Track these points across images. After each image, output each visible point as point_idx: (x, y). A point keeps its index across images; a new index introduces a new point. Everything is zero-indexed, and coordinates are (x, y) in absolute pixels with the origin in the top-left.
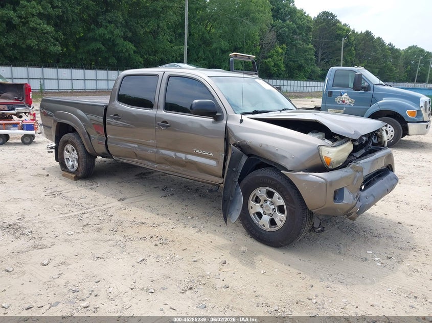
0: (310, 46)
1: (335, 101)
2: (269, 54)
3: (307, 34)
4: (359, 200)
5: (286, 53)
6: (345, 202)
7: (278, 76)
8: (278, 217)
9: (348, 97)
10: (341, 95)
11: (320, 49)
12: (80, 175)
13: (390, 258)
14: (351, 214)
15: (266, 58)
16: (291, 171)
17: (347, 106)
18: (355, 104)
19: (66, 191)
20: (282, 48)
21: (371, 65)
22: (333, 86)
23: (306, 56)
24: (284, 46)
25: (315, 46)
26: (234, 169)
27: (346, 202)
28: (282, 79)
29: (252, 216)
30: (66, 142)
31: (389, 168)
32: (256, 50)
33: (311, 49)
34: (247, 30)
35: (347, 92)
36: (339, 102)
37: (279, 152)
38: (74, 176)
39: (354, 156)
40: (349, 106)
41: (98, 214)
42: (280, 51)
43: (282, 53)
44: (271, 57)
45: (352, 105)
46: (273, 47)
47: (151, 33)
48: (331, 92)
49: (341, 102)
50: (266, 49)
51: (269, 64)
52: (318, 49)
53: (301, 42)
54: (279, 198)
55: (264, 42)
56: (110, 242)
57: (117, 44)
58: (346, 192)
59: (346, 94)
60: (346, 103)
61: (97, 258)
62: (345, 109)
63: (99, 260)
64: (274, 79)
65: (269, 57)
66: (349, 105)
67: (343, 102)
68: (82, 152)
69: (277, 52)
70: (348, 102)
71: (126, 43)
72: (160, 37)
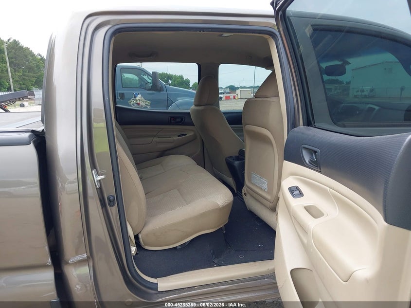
9: (142, 99)
10: (135, 97)
18: (151, 105)
21: (26, 73)
22: (122, 87)
35: (141, 94)
36: (133, 104)
45: (149, 107)
49: (135, 105)
59: (140, 96)
60: (142, 106)
66: (145, 107)
67: (138, 104)
70: (143, 104)
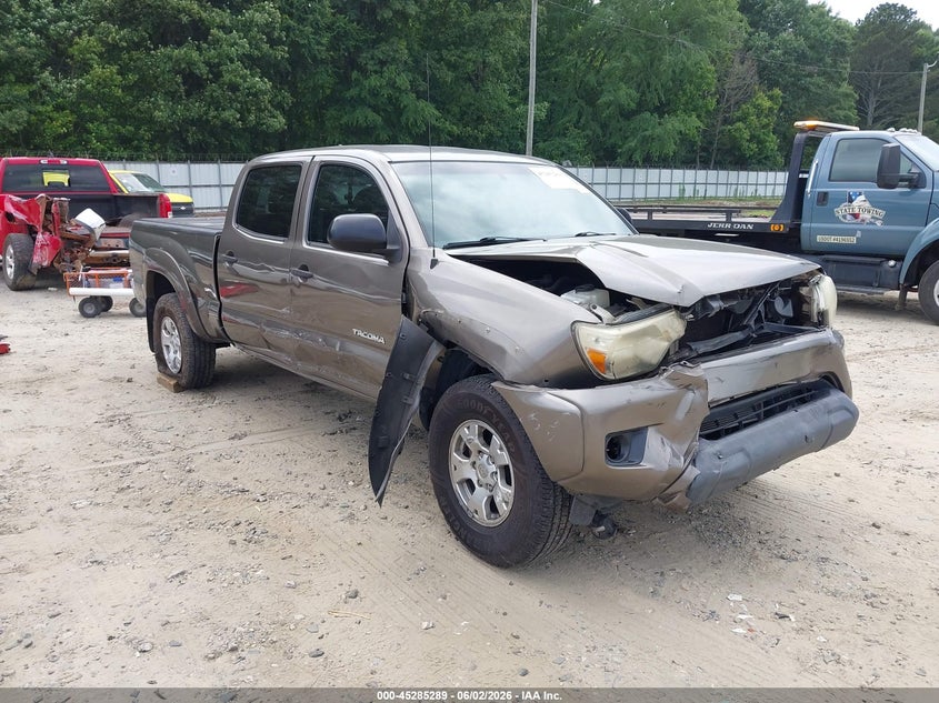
0: (846, 88)
1: (834, 215)
2: (738, 114)
3: (835, 61)
4: (694, 462)
5: (781, 109)
6: (645, 465)
7: (759, 162)
8: (500, 494)
9: (867, 205)
10: (851, 201)
11: (871, 95)
12: (184, 381)
13: (783, 617)
14: (673, 495)
15: (732, 123)
16: (511, 383)
17: (865, 227)
18: (885, 220)
19: (140, 415)
20: (771, 98)
22: (830, 180)
23: (832, 111)
24: (777, 91)
25: (858, 88)
26: (407, 376)
27: (648, 466)
28: (771, 170)
29: (457, 488)
30: (164, 313)
31: (832, 382)
32: (706, 106)
33: (847, 95)
34: (685, 59)
35: (865, 193)
36: (844, 217)
37: (492, 338)
38: (173, 382)
39: (691, 349)
40: (871, 227)
41: (163, 466)
42: (767, 104)
43: (771, 109)
44: (743, 119)
45: (879, 223)
46: (748, 96)
47: (470, 80)
48: (826, 194)
49: (849, 217)
50: (732, 102)
51: (737, 135)
52: (867, 95)
53: (821, 80)
54: (501, 449)
55: (726, 86)
56: (147, 530)
57: (405, 107)
58: (653, 439)
59: (862, 197)
60: (863, 220)
61: (92, 562)
62: (859, 234)
63: (95, 567)
64: (752, 170)
65: (739, 120)
66: (871, 223)
67: (856, 216)
68: (185, 333)
69: (757, 107)
70: (867, 216)
71: (422, 104)
72: (490, 87)
